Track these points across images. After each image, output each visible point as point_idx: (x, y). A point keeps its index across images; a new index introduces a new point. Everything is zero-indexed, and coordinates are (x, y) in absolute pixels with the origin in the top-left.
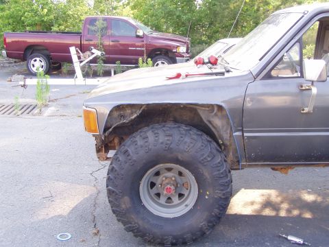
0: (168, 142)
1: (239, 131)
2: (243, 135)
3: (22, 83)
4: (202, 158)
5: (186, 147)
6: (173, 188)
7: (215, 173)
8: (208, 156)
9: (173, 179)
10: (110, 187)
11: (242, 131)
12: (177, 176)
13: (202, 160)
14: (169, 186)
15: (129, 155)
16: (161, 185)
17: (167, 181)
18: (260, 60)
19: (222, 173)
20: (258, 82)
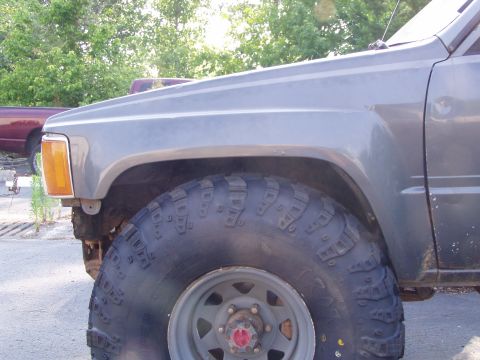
0: (236, 207)
1: (416, 183)
2: (427, 193)
3: (10, 184)
4: (323, 249)
5: (282, 219)
6: (251, 331)
7: (358, 289)
8: (339, 244)
9: (254, 310)
10: (94, 329)
11: (426, 183)
12: (264, 305)
13: (324, 254)
14: (241, 327)
15: (138, 243)
16: (224, 327)
17: (238, 316)
18: (461, 11)
19: (376, 289)
20: (458, 60)
